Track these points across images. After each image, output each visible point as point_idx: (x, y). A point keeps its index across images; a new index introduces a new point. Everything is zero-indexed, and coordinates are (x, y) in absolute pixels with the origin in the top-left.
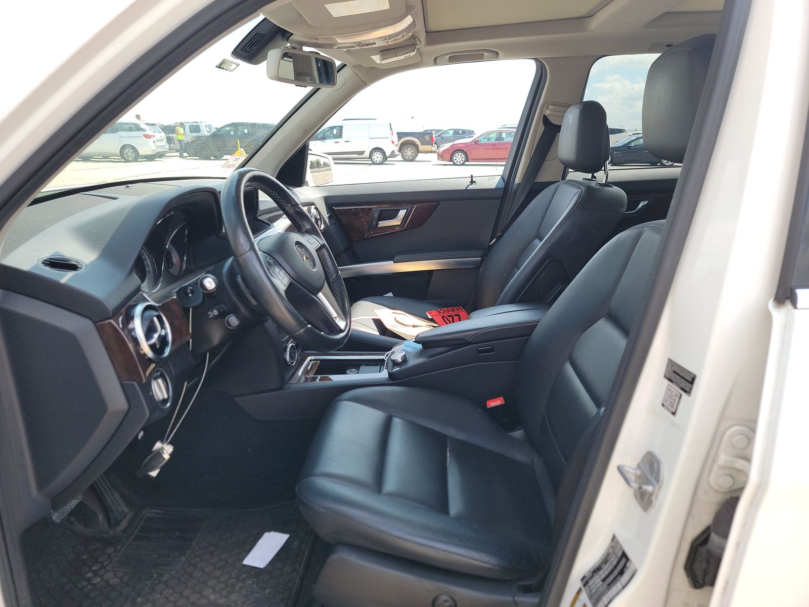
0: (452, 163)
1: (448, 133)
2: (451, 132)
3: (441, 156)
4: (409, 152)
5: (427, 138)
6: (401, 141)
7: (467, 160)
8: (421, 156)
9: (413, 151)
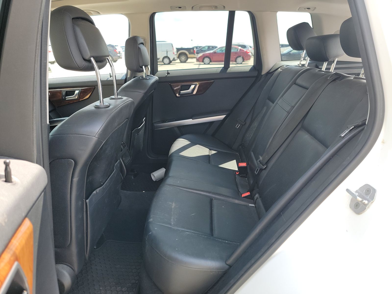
0: (203, 63)
1: (205, 48)
2: (207, 48)
3: (198, 60)
4: (183, 58)
5: (192, 51)
6: (179, 52)
7: (211, 61)
8: (189, 60)
9: (185, 57)
